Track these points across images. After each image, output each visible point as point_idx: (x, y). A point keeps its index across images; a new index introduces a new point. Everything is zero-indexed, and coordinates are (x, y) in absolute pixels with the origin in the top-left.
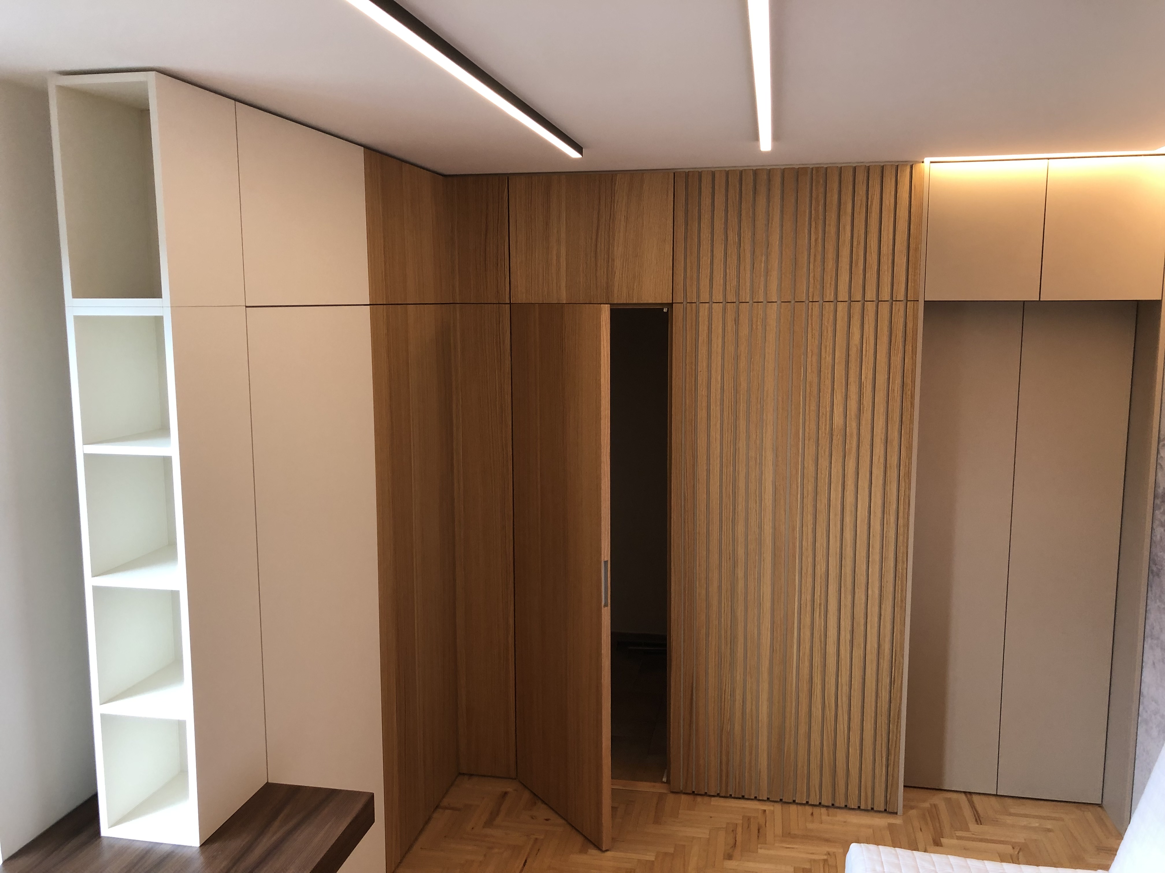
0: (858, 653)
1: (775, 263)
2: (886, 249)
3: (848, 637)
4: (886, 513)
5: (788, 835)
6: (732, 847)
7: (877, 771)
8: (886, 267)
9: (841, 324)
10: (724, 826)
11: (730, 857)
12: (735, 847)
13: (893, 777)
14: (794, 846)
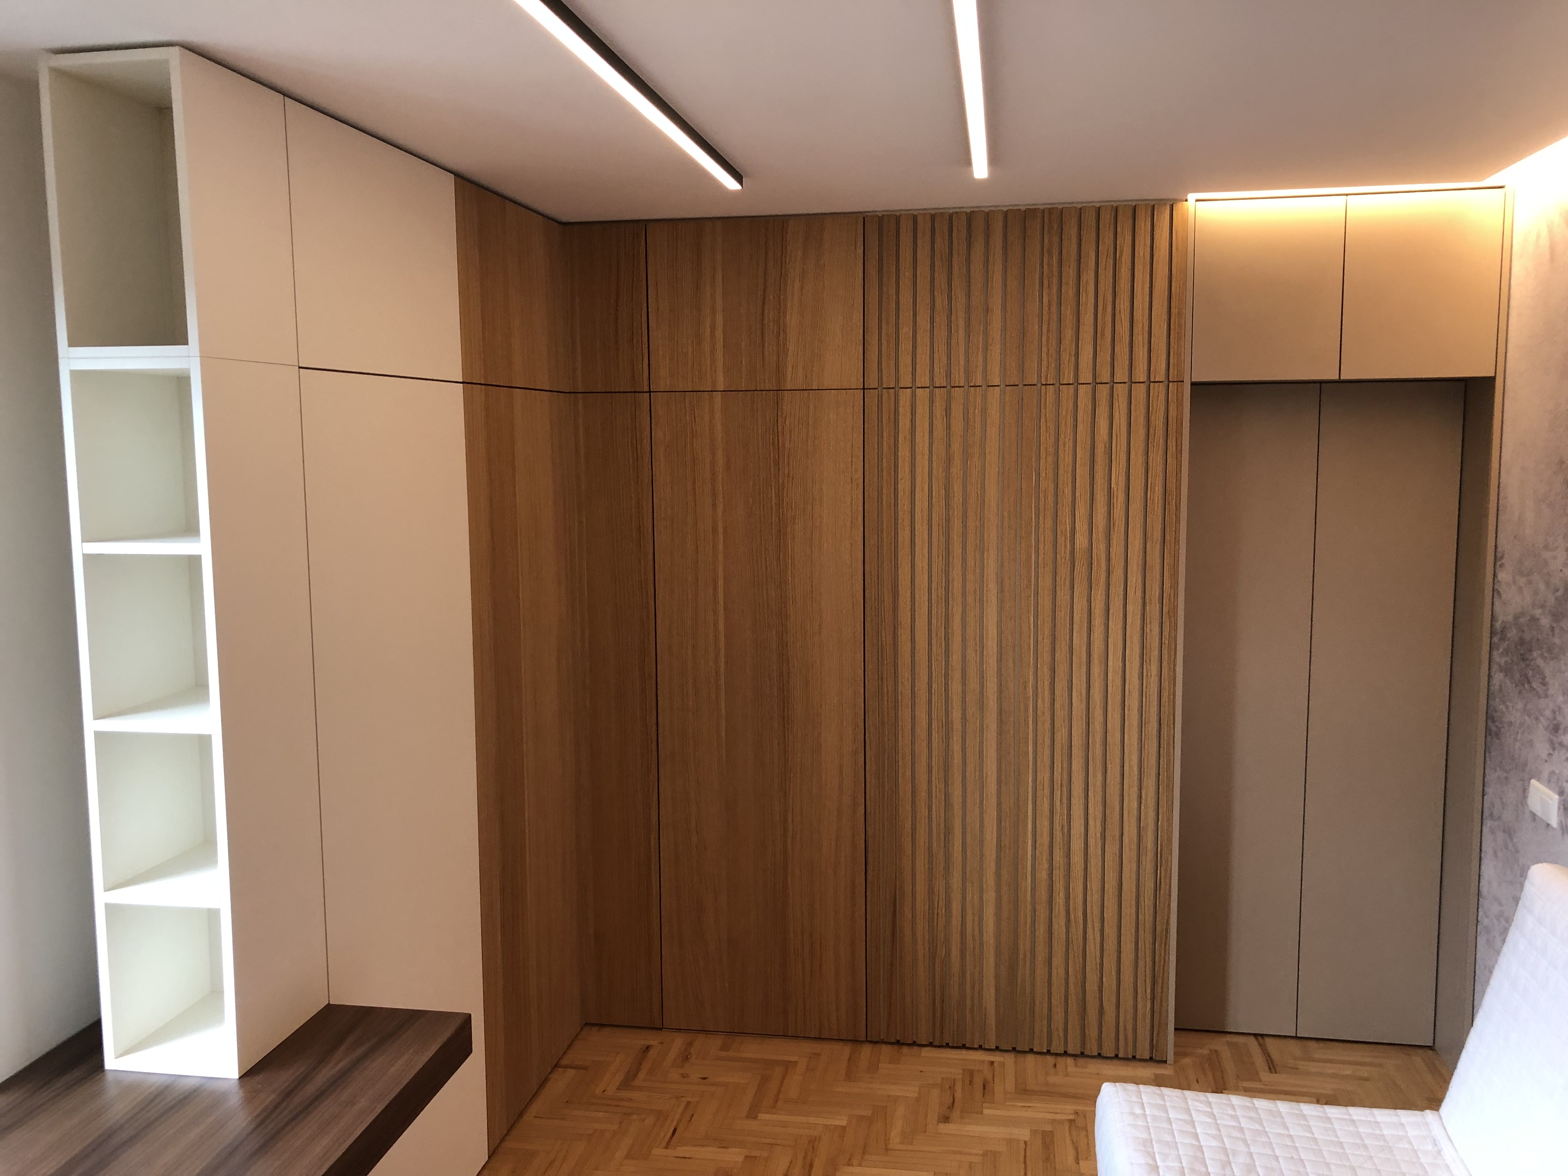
0: (1112, 850)
1: (996, 332)
2: (1141, 315)
3: (1099, 828)
4: (1146, 661)
5: (1023, 1091)
6: (949, 1107)
7: (1140, 1006)
8: (1140, 339)
9: (1084, 415)
10: (939, 1081)
11: (946, 1119)
12: (953, 1106)
13: (1160, 1013)
14: (1030, 1105)
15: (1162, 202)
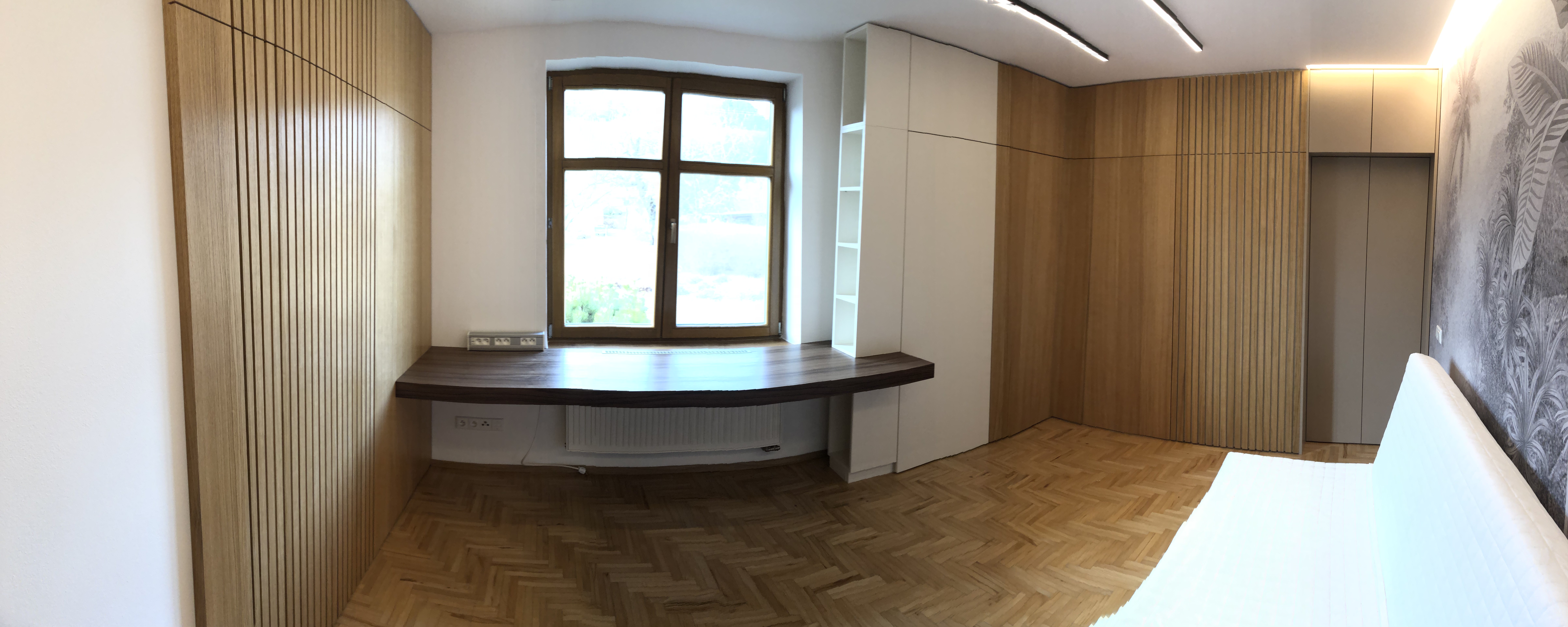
0: (1275, 359)
2: (1288, 121)
7: (1287, 429)
8: (1288, 132)
9: (1264, 166)
13: (1296, 438)
15: (1298, 70)
